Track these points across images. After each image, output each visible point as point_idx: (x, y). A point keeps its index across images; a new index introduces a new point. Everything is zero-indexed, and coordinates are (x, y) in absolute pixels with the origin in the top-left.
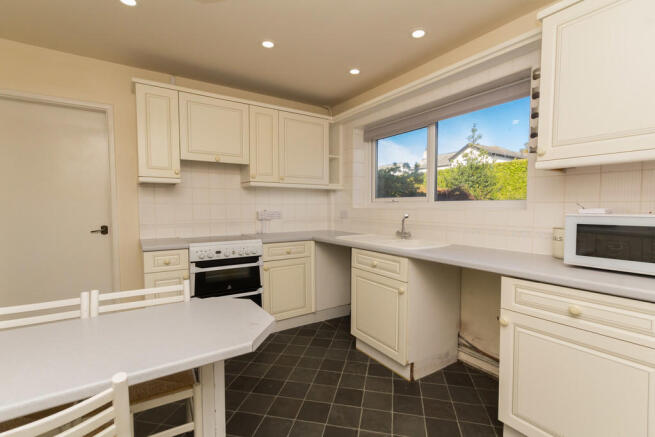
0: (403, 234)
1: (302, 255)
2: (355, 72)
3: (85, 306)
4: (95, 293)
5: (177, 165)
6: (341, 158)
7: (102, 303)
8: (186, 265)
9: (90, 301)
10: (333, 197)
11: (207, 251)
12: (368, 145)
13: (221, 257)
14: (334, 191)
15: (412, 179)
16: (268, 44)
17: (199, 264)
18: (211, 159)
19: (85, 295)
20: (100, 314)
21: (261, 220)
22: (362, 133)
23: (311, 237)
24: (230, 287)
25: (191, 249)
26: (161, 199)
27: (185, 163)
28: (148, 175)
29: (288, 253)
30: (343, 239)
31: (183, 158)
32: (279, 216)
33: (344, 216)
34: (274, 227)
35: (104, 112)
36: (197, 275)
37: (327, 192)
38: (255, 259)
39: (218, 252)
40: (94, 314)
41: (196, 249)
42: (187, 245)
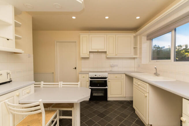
0: (156, 74)
1: (121, 78)
2: (138, 18)
3: (60, 85)
4: (62, 82)
5: (88, 53)
6: (138, 47)
7: (63, 85)
8: (88, 78)
9: (61, 84)
10: (136, 60)
11: (93, 75)
12: (149, 42)
13: (96, 77)
14: (136, 58)
15: (183, 51)
16: (107, 18)
17: (91, 78)
18: (96, 51)
19: (60, 82)
20: (62, 87)
21: (111, 67)
22: (146, 38)
23: (124, 73)
24: (98, 85)
25: (89, 74)
26: (86, 61)
27: (90, 52)
28: (82, 55)
29: (116, 77)
30: (133, 74)
31: (90, 51)
32: (117, 66)
33: (139, 66)
34: (115, 69)
35: (76, 42)
36: (90, 81)
37: (134, 58)
38: (106, 78)
39: (96, 75)
40: (61, 87)
41: (90, 74)
42: (88, 73)
